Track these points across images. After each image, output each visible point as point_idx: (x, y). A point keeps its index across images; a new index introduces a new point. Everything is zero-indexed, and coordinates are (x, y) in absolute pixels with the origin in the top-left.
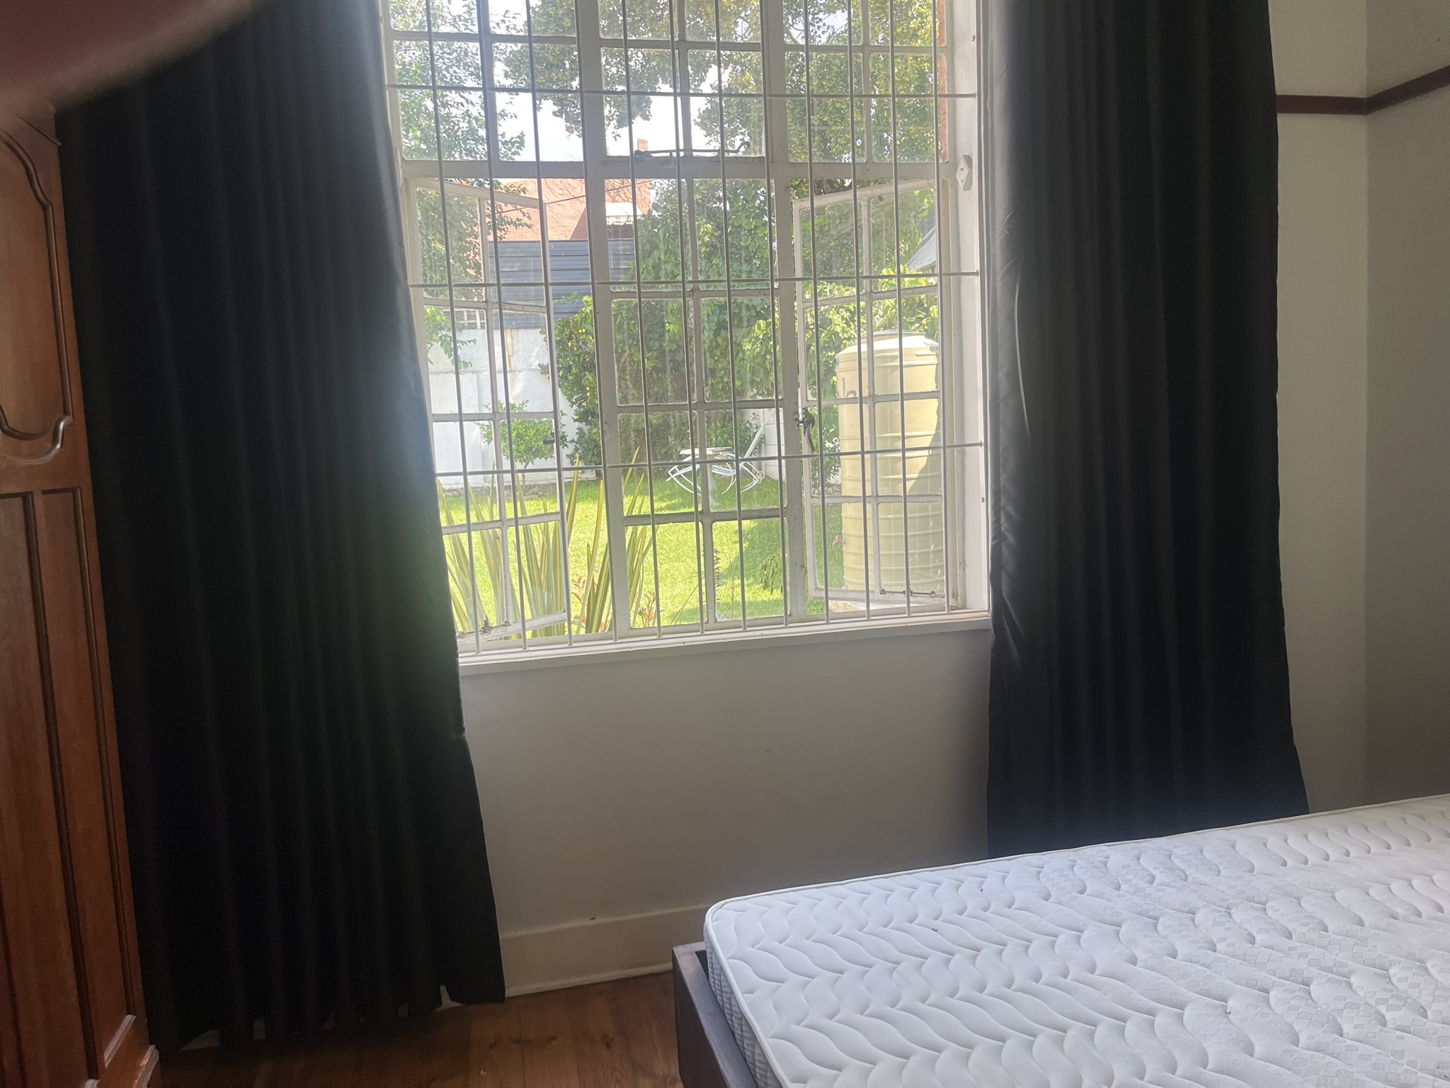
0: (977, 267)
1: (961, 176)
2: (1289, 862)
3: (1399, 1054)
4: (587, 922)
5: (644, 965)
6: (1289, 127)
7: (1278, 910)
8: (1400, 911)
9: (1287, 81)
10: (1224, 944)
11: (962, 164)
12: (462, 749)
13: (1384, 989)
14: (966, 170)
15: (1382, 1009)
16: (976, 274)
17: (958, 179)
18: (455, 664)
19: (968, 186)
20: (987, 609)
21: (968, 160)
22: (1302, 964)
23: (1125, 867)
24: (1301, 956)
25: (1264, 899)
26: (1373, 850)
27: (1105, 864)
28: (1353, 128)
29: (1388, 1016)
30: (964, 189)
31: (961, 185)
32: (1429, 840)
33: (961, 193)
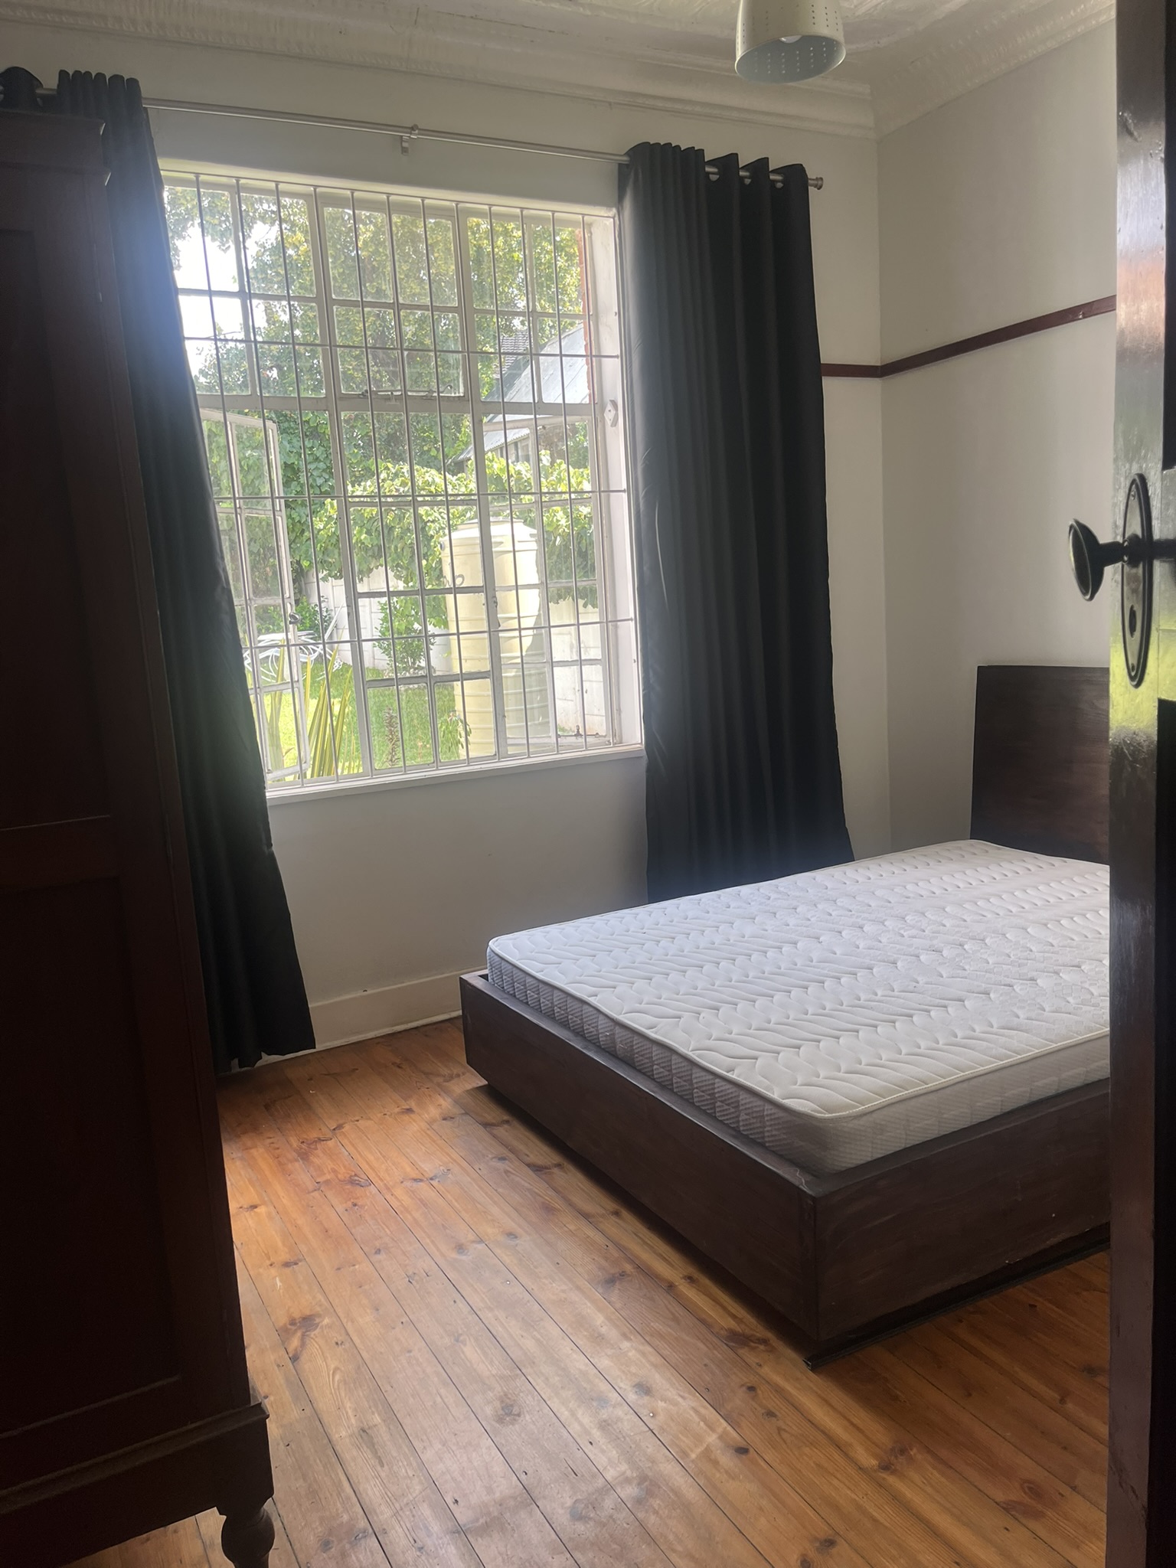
0: (624, 486)
1: (609, 416)
2: (848, 883)
3: (910, 946)
4: (361, 993)
5: (407, 1023)
6: (831, 387)
7: (843, 902)
8: (911, 895)
9: (830, 351)
10: (815, 918)
11: (609, 407)
12: (272, 858)
13: (902, 924)
14: (613, 412)
15: (902, 932)
16: (624, 491)
17: (606, 418)
18: (265, 797)
19: (615, 423)
20: (640, 742)
21: (614, 404)
22: (859, 920)
23: (751, 894)
24: (857, 917)
25: (834, 899)
26: (896, 872)
27: (739, 895)
28: (872, 386)
29: (905, 934)
30: (611, 426)
31: (609, 423)
32: (928, 865)
33: (609, 429)
